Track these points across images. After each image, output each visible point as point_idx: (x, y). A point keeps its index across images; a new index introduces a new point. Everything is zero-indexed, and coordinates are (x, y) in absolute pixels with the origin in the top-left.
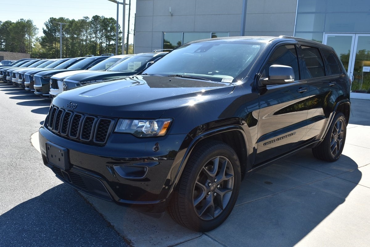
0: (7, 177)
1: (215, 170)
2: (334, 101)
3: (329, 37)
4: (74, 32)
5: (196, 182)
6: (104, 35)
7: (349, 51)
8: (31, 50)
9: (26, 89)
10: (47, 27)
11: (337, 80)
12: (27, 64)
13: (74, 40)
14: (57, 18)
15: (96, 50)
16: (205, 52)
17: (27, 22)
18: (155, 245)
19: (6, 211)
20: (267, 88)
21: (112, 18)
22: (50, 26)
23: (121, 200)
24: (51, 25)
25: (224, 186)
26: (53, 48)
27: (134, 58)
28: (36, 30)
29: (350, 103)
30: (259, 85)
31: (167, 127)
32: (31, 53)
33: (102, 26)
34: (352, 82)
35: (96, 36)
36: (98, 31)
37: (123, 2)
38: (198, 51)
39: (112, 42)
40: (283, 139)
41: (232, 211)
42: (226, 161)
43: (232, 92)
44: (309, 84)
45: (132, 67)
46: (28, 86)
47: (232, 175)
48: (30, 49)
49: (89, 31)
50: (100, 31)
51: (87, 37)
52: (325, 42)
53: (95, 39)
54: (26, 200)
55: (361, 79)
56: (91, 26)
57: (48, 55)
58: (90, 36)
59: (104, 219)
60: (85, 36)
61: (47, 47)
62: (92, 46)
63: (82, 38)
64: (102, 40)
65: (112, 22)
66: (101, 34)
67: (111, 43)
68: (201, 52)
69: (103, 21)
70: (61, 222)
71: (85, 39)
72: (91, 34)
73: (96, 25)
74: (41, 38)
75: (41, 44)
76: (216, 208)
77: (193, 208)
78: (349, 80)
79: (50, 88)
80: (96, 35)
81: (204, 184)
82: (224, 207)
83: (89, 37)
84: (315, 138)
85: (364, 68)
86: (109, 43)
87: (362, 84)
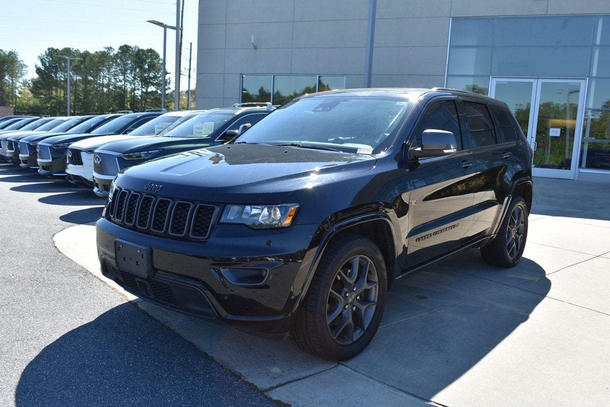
0: (35, 297)
1: (353, 275)
2: (510, 180)
3: (498, 83)
4: (88, 72)
5: (331, 290)
6: (139, 77)
7: (529, 105)
8: (14, 101)
9: (22, 165)
10: (43, 64)
11: (512, 150)
12: (17, 126)
13: (88, 86)
14: (60, 49)
15: (124, 100)
16: (329, 110)
17: (8, 56)
18: (275, 378)
19: (51, 342)
20: (420, 162)
21: (151, 49)
22: (48, 62)
23: (230, 315)
24: (49, 59)
25: (365, 298)
26: (53, 98)
27: (204, 116)
28: (24, 69)
29: (533, 183)
30: (409, 158)
31: (293, 214)
32: (14, 106)
33: (135, 62)
34: (535, 152)
35: (124, 79)
36: (127, 70)
37: (175, 26)
38: (318, 110)
39: (152, 89)
40: (441, 232)
41: (376, 335)
42: (368, 262)
43: (374, 167)
44: (475, 157)
45: (201, 130)
46: (26, 161)
47: (375, 283)
48: (12, 99)
49: (114, 70)
50: (131, 71)
51: (110, 80)
52: (492, 95)
53: (123, 83)
54: (76, 327)
55: (547, 147)
56: (116, 61)
57: (44, 109)
58: (115, 79)
59: (197, 349)
60: (107, 78)
61: (42, 96)
62: (119, 95)
63: (101, 82)
64: (134, 84)
65: (151, 55)
66: (133, 75)
67: (149, 90)
68: (323, 110)
69: (136, 55)
70: (136, 354)
71: (106, 82)
72: (117, 75)
73: (124, 60)
74: (32, 81)
75: (32, 91)
76: (355, 329)
77: (327, 326)
78: (531, 150)
79: (68, 164)
80: (125, 77)
81: (340, 294)
82: (366, 327)
83: (113, 80)
84: (485, 233)
85: (551, 130)
86: (147, 90)
87: (549, 155)
